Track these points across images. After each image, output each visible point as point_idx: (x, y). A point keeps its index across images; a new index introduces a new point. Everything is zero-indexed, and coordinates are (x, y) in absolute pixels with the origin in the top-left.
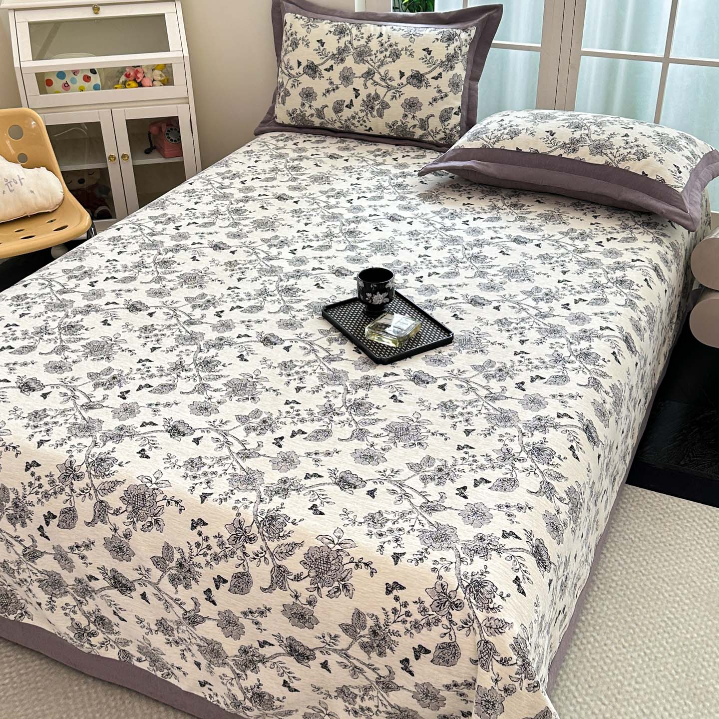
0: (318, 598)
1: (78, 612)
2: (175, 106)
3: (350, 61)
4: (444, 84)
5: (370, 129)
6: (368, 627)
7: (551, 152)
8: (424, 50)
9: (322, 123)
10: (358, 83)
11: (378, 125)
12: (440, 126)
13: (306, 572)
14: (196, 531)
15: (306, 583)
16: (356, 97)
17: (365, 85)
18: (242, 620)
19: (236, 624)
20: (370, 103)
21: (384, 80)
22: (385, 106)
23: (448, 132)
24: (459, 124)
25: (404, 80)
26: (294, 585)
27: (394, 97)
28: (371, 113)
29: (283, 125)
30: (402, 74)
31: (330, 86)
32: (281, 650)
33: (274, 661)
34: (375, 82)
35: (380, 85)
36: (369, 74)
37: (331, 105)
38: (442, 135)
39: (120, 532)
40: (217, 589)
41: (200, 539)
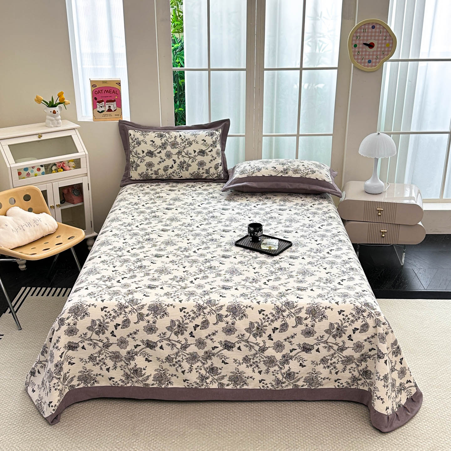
0: (315, 323)
1: (203, 369)
2: (81, 178)
3: (169, 148)
4: (214, 153)
5: (182, 176)
6: (335, 328)
7: (277, 175)
8: (202, 140)
9: (156, 177)
10: (175, 157)
11: (186, 174)
12: (215, 172)
13: (308, 316)
14: (261, 314)
15: (310, 319)
16: (175, 163)
17: (178, 158)
18: (285, 343)
19: (281, 346)
20: (181, 166)
21: (187, 155)
22: (189, 165)
23: (218, 173)
24: (222, 170)
25: (196, 154)
26: (305, 322)
27: (193, 162)
28: (182, 169)
29: (136, 180)
30: (195, 151)
31: (161, 160)
32: (300, 350)
33: (296, 356)
34: (183, 156)
35: (185, 157)
36: (179, 153)
37: (162, 168)
38: (216, 175)
39: (230, 323)
40: (274, 333)
41: (264, 316)
